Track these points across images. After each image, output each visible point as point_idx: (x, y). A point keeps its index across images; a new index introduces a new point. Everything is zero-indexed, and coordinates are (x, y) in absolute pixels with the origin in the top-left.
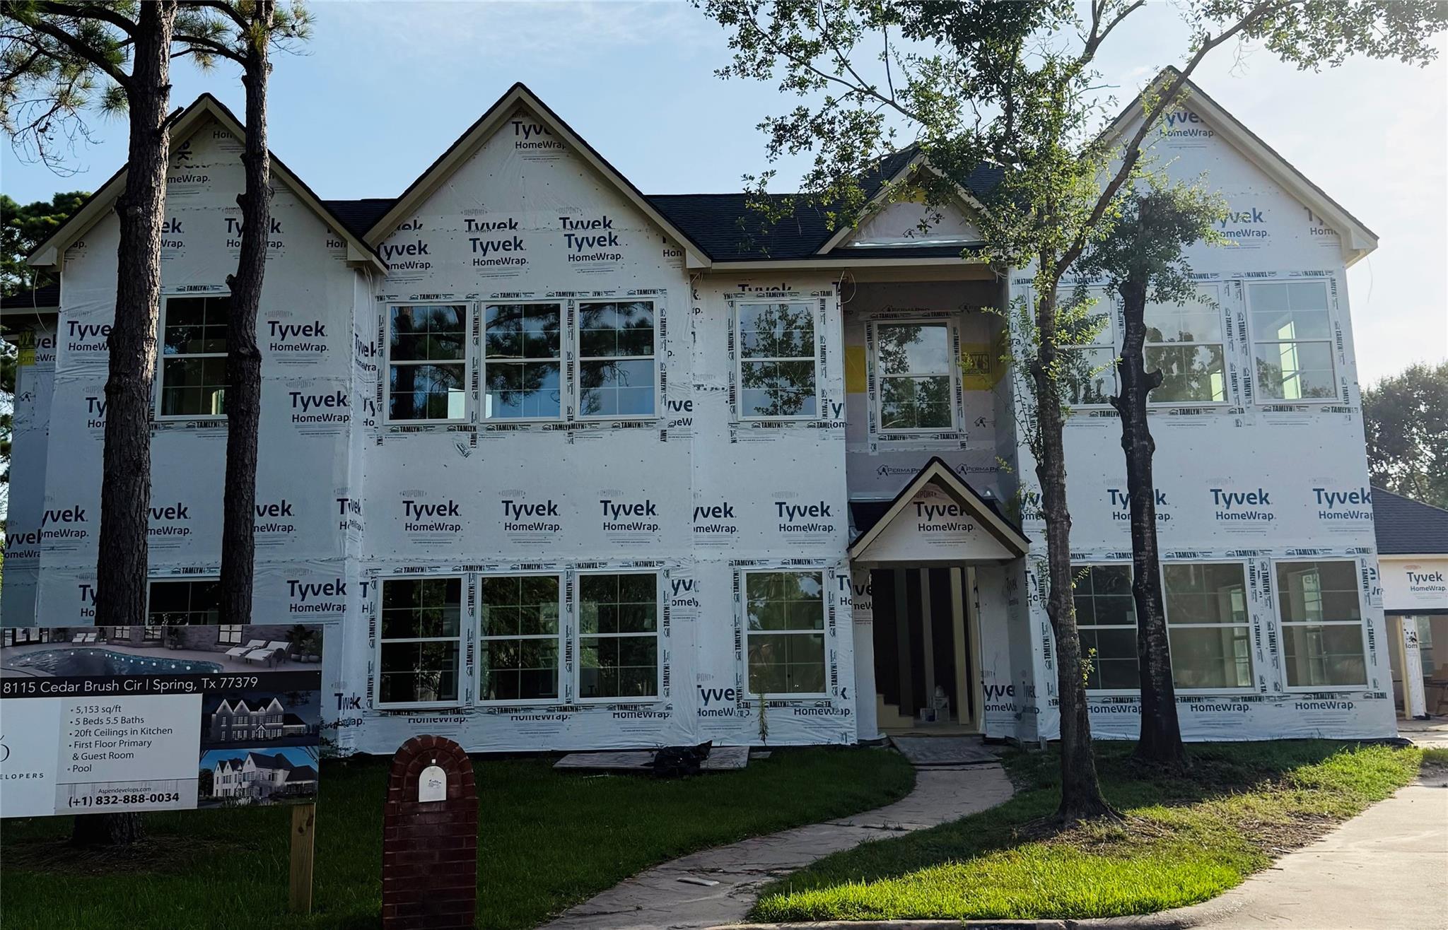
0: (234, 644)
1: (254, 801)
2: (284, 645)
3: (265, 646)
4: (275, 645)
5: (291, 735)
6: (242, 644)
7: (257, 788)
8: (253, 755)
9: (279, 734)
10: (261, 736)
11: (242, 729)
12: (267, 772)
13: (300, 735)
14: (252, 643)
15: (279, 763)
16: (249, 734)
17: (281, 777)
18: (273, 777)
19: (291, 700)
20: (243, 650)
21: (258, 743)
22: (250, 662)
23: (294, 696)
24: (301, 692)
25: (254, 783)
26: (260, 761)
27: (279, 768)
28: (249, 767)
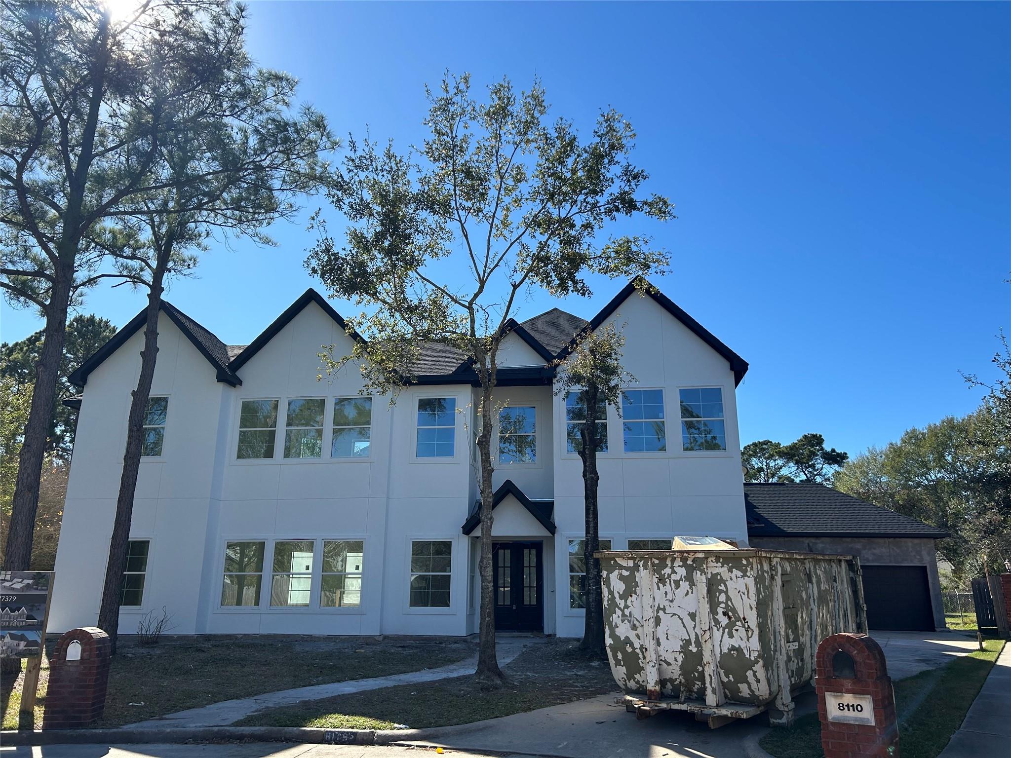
0: (7, 581)
1: (8, 656)
2: (30, 582)
3: (22, 582)
4: (26, 582)
5: (29, 625)
6: (11, 580)
7: (10, 650)
8: (9, 633)
9: (24, 624)
10: (14, 625)
11: (6, 621)
12: (15, 642)
13: (33, 625)
14: (16, 580)
15: (22, 638)
16: (9, 624)
17: (22, 645)
18: (18, 645)
19: (31, 608)
20: (11, 583)
21: (13, 628)
22: (13, 589)
23: (33, 606)
24: (36, 604)
25: (9, 647)
26: (13, 637)
27: (22, 641)
28: (8, 639)
